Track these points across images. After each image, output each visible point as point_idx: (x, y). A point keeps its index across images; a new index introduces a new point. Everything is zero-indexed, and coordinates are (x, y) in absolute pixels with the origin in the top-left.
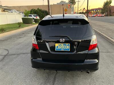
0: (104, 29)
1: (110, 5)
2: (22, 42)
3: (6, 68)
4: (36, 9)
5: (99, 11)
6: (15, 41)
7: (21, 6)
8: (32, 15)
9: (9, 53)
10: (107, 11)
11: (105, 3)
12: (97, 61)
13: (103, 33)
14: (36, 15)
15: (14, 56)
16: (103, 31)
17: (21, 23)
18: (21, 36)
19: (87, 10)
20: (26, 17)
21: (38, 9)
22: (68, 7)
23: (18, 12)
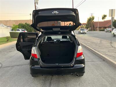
0: (89, 43)
1: (93, 21)
2: (13, 55)
3: (4, 78)
4: (24, 24)
5: (84, 26)
6: (6, 55)
7: (8, 21)
8: (20, 29)
9: (3, 65)
10: (91, 27)
11: (88, 19)
12: (83, 65)
13: (88, 46)
14: (24, 29)
15: (9, 68)
16: (88, 44)
17: (9, 37)
18: (10, 50)
19: (72, 24)
20: (14, 31)
21: (26, 23)
22: (55, 23)
23: (5, 26)
